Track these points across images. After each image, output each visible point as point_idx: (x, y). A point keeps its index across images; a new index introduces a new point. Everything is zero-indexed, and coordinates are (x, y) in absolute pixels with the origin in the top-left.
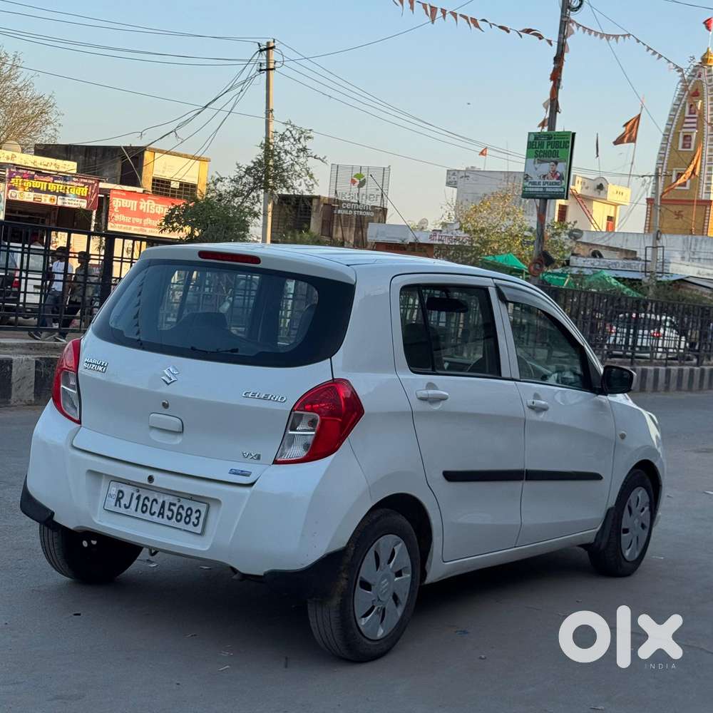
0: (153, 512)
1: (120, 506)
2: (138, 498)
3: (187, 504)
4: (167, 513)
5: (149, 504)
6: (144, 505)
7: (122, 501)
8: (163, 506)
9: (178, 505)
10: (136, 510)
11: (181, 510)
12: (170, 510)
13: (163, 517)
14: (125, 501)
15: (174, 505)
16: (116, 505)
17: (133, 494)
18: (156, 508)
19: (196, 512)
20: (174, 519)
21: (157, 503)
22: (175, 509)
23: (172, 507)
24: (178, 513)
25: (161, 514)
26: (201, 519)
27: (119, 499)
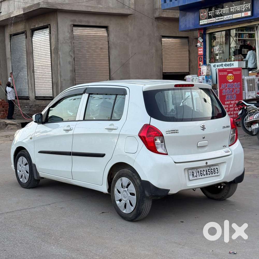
0: (204, 174)
1: (194, 177)
2: (198, 172)
3: (212, 168)
4: (208, 173)
5: (202, 172)
6: (201, 173)
7: (194, 175)
8: (206, 171)
9: (210, 169)
10: (199, 176)
11: (212, 170)
12: (209, 171)
13: (208, 175)
14: (195, 175)
15: (209, 169)
16: (193, 177)
17: (196, 172)
18: (205, 173)
19: (216, 169)
20: (211, 174)
21: (204, 171)
22: (210, 171)
23: (209, 170)
24: (211, 172)
25: (207, 174)
26: (219, 170)
27: (193, 175)
